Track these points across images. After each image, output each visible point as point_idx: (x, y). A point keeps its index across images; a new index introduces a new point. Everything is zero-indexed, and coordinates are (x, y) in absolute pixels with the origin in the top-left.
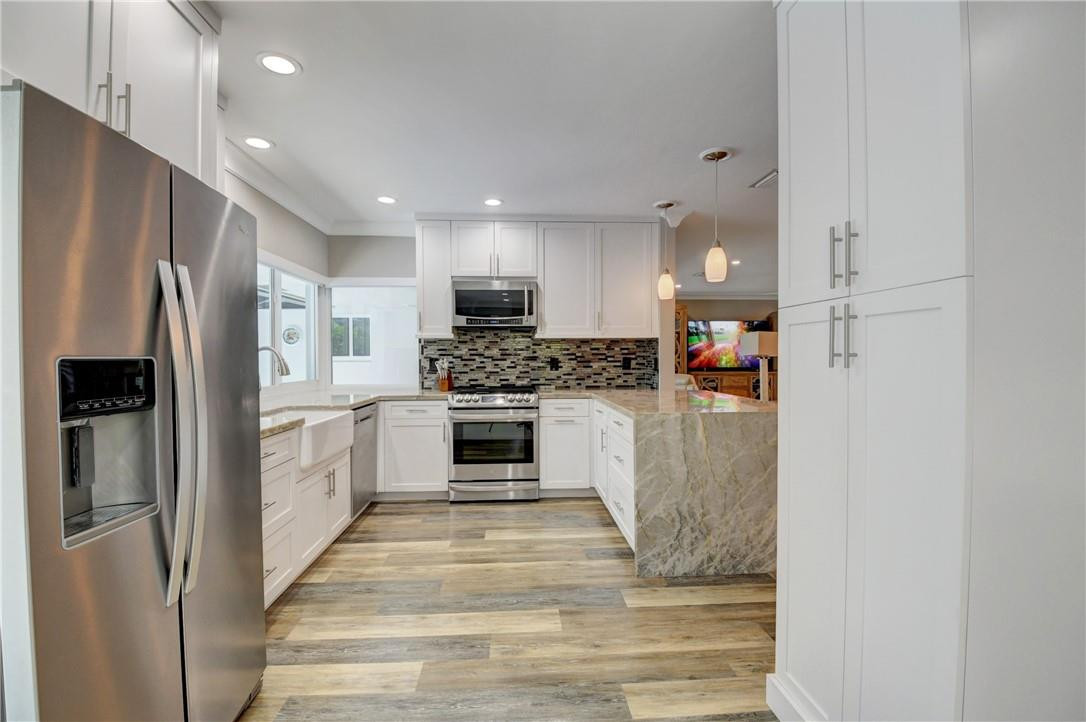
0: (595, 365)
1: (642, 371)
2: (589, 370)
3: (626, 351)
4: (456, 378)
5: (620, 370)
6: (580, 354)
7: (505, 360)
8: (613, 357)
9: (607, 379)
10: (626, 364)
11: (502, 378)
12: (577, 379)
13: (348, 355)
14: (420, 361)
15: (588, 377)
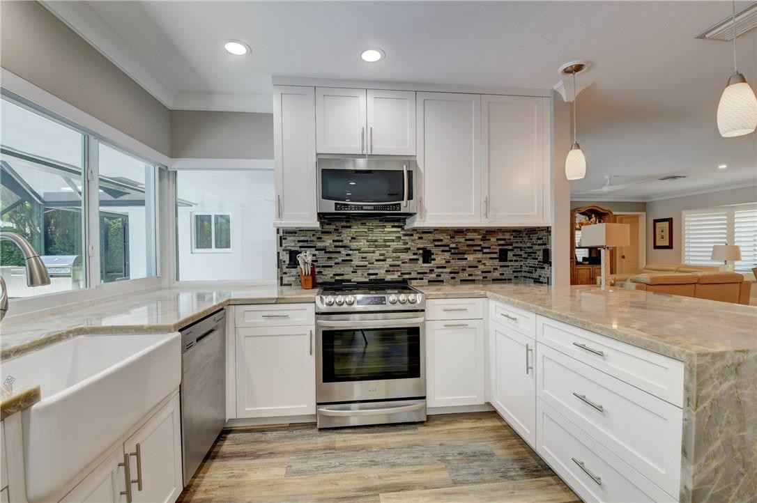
0: (470, 257)
1: (519, 264)
2: (464, 263)
3: (502, 242)
4: (320, 272)
5: (496, 262)
6: (454, 246)
7: (373, 252)
8: (489, 248)
9: (483, 272)
10: (503, 256)
11: (371, 272)
12: (451, 273)
13: (211, 247)
14: (278, 253)
15: (462, 270)
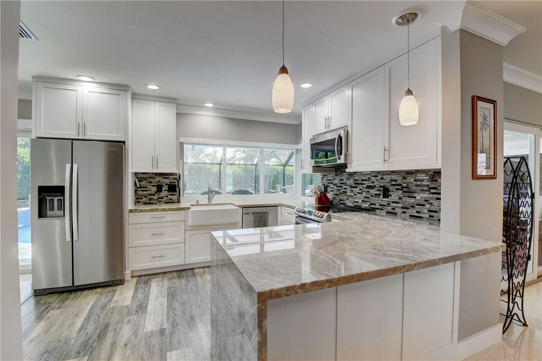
6: (405, 185)
7: (356, 187)
12: (402, 208)
15: (412, 207)
